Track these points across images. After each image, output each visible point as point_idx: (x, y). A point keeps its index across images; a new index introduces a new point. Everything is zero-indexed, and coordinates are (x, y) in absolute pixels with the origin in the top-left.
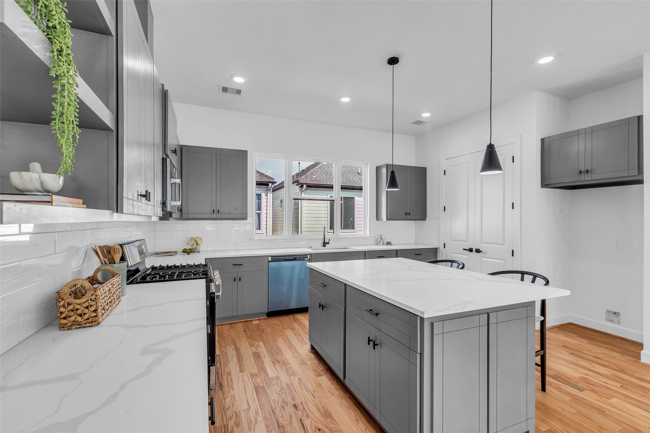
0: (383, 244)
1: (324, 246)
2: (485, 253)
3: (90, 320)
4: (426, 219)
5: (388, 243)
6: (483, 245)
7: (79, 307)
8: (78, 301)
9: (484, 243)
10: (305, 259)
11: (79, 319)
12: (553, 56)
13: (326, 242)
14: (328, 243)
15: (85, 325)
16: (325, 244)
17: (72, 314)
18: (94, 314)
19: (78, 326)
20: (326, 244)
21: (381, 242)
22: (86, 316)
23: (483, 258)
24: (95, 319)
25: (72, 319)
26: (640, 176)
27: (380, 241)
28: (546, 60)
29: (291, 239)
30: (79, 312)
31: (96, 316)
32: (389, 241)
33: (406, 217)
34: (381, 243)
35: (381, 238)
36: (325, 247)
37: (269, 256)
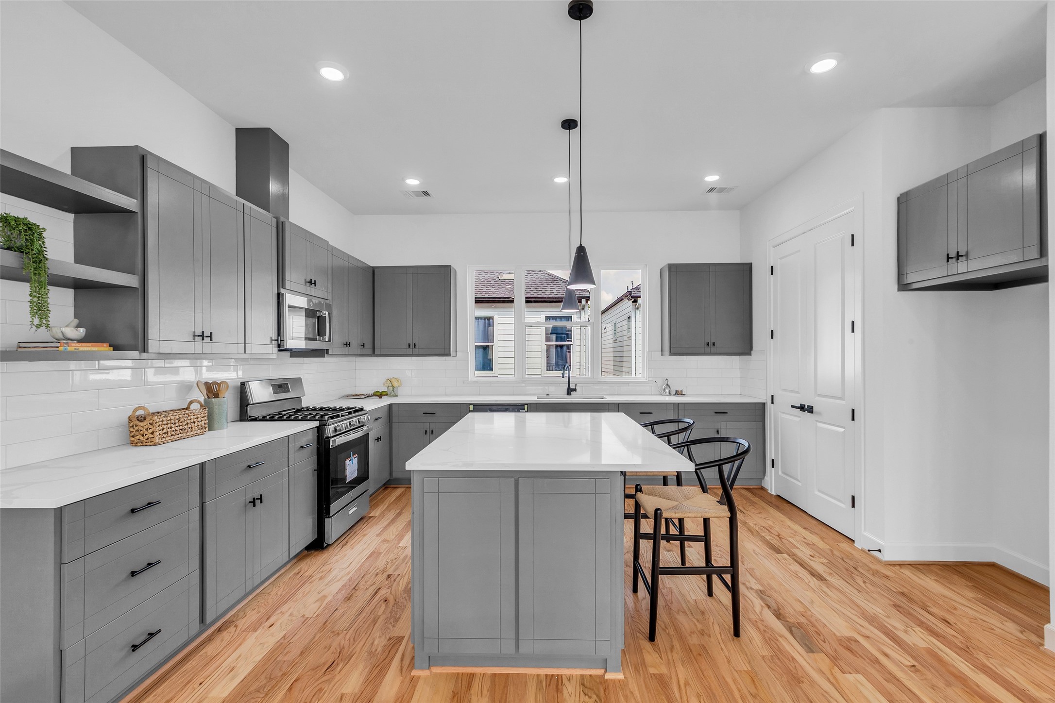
0: (670, 393)
1: (569, 393)
2: (819, 414)
3: (149, 440)
4: (752, 352)
5: (678, 393)
6: (817, 398)
7: (141, 428)
8: (141, 424)
9: (820, 396)
10: (521, 411)
11: (142, 438)
12: (835, 59)
13: (571, 387)
14: (575, 390)
15: (145, 444)
16: (570, 391)
17: (137, 433)
18: (151, 436)
19: (142, 444)
20: (572, 391)
21: (667, 391)
22: (146, 437)
23: (818, 423)
24: (152, 440)
25: (137, 438)
26: (1044, 259)
27: (664, 390)
28: (823, 66)
29: (519, 382)
30: (142, 432)
31: (153, 438)
32: (679, 389)
33: (707, 349)
34: (666, 393)
35: (667, 385)
36: (571, 395)
37: (471, 404)
